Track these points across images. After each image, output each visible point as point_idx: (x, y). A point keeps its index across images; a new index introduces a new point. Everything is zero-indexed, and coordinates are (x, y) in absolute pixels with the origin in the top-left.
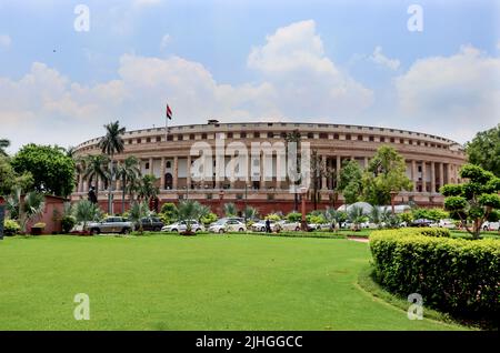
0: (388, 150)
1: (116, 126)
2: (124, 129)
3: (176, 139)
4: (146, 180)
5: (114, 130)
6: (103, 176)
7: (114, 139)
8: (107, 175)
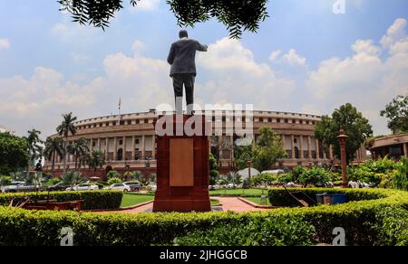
0: (266, 129)
1: (69, 116)
2: (75, 118)
3: (126, 123)
4: (95, 154)
5: (68, 119)
6: (59, 152)
7: (68, 125)
8: (62, 151)
